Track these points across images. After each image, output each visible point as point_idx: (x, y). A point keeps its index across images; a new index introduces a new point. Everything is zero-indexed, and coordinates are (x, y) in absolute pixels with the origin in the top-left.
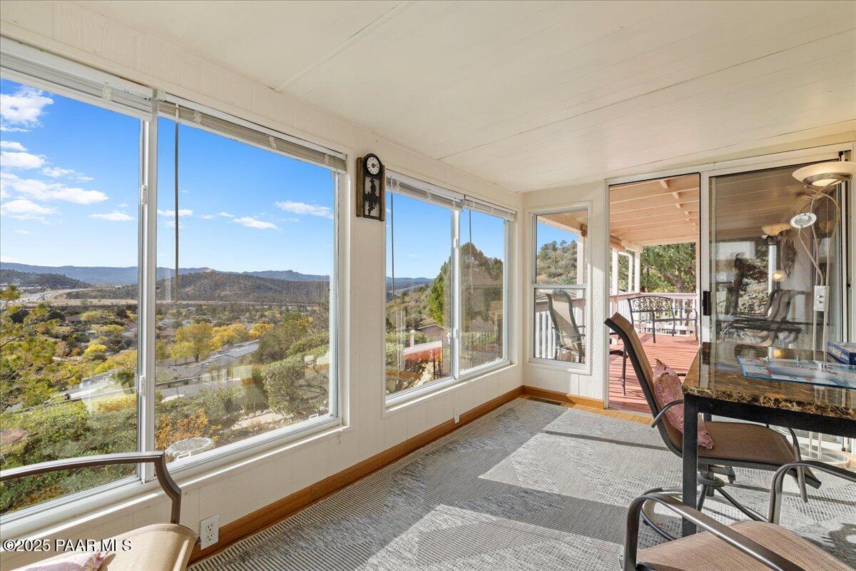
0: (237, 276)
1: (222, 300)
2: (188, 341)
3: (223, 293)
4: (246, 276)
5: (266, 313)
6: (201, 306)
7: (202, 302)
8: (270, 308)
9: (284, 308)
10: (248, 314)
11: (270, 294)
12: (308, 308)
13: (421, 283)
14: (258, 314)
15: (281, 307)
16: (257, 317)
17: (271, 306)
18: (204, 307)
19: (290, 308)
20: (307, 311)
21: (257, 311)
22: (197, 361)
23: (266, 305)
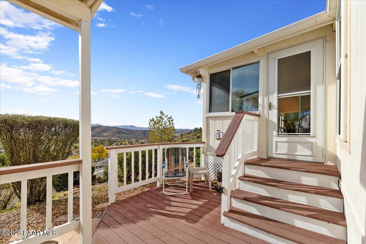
0: (111, 127)
1: (104, 137)
2: (96, 153)
3: (105, 134)
4: (114, 128)
5: (123, 143)
6: (96, 139)
7: (97, 138)
8: (124, 141)
9: (130, 141)
10: (115, 143)
11: (124, 135)
12: (140, 141)
13: (187, 131)
14: (120, 143)
15: (129, 140)
16: (119, 144)
17: (124, 140)
18: (97, 140)
19: (132, 141)
20: (139, 142)
21: (119, 142)
22: (99, 161)
23: (123, 139)
